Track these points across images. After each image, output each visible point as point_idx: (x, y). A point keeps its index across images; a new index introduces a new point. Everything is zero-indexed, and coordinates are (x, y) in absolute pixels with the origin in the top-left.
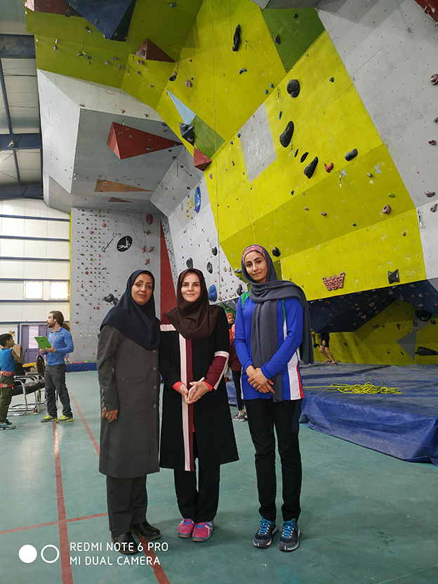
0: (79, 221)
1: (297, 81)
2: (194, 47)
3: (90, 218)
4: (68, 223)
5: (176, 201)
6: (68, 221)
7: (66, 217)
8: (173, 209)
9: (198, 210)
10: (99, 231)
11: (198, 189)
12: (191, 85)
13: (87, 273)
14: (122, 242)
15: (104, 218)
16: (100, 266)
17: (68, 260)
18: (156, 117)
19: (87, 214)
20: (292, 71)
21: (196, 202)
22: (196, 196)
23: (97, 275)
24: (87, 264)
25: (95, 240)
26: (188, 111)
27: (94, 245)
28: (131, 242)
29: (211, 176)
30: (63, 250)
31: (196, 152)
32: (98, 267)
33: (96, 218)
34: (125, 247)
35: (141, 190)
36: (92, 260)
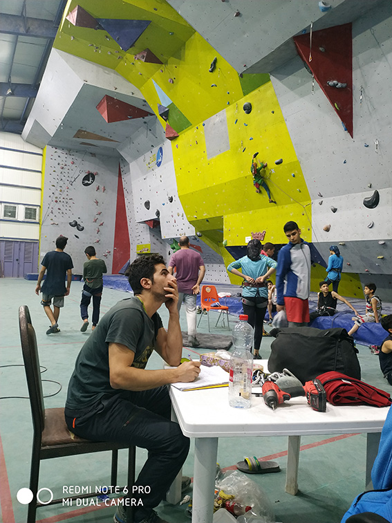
0: (52, 157)
1: (250, 104)
2: (180, 59)
3: (61, 155)
4: (41, 157)
5: (139, 153)
6: (41, 155)
7: (39, 151)
8: (135, 158)
9: (159, 164)
10: (69, 167)
11: (161, 149)
12: (173, 82)
13: (56, 202)
14: (86, 178)
15: (73, 157)
16: (67, 197)
17: (40, 189)
18: (140, 95)
19: (59, 151)
20: (247, 96)
21: (158, 158)
22: (158, 154)
23: (65, 204)
24: (57, 194)
25: (64, 174)
26: (167, 97)
27: (63, 178)
28: (93, 179)
29: (177, 146)
30: (36, 180)
31: (168, 127)
32: (66, 197)
33: (66, 156)
34: (89, 182)
35: (112, 140)
36: (61, 191)
